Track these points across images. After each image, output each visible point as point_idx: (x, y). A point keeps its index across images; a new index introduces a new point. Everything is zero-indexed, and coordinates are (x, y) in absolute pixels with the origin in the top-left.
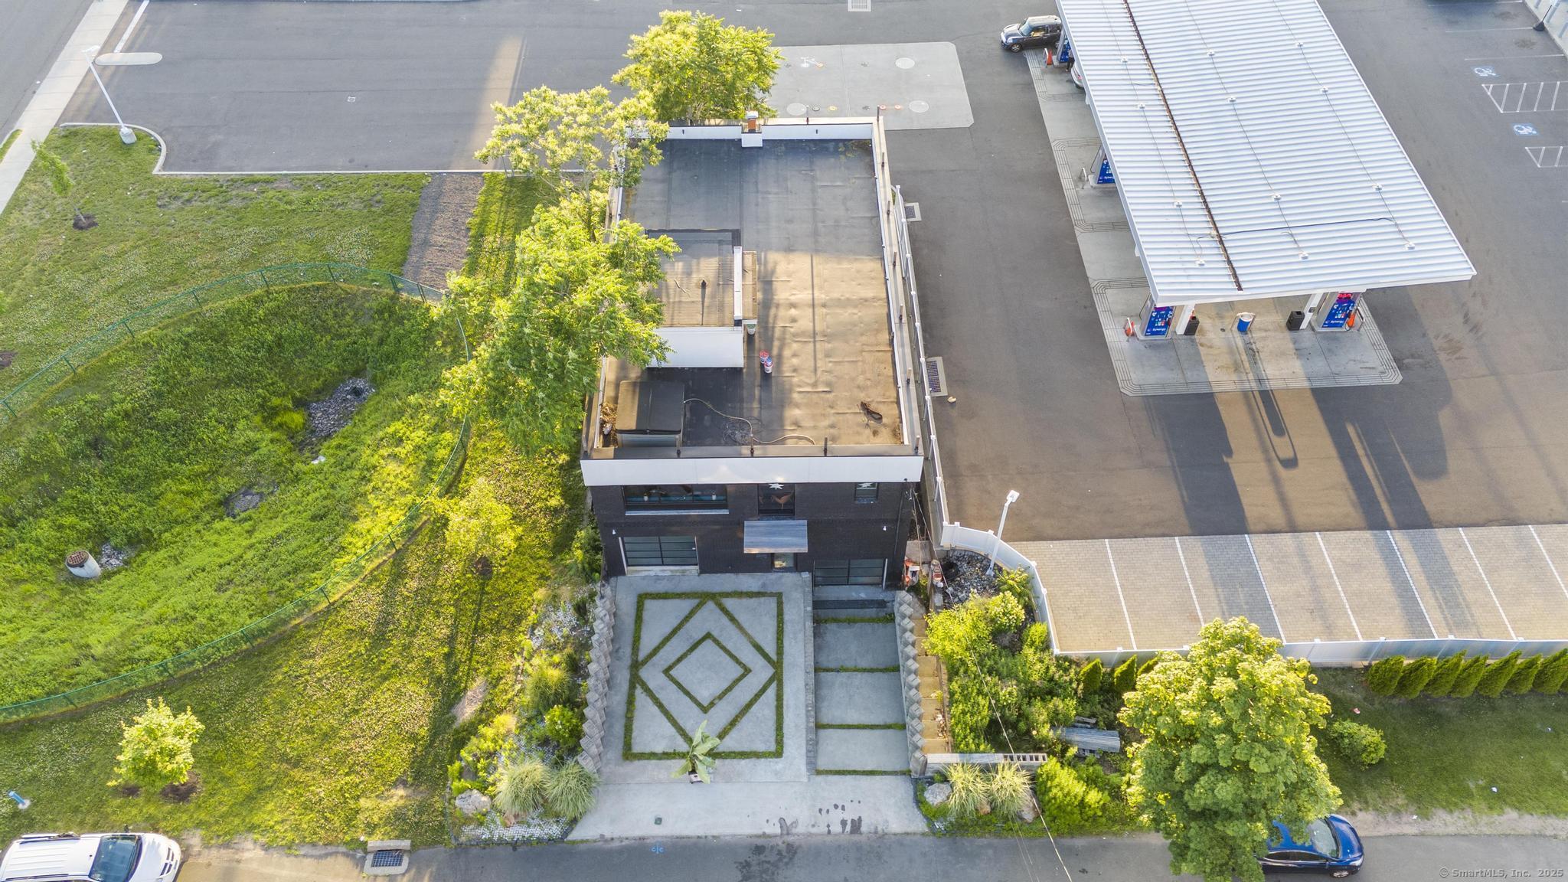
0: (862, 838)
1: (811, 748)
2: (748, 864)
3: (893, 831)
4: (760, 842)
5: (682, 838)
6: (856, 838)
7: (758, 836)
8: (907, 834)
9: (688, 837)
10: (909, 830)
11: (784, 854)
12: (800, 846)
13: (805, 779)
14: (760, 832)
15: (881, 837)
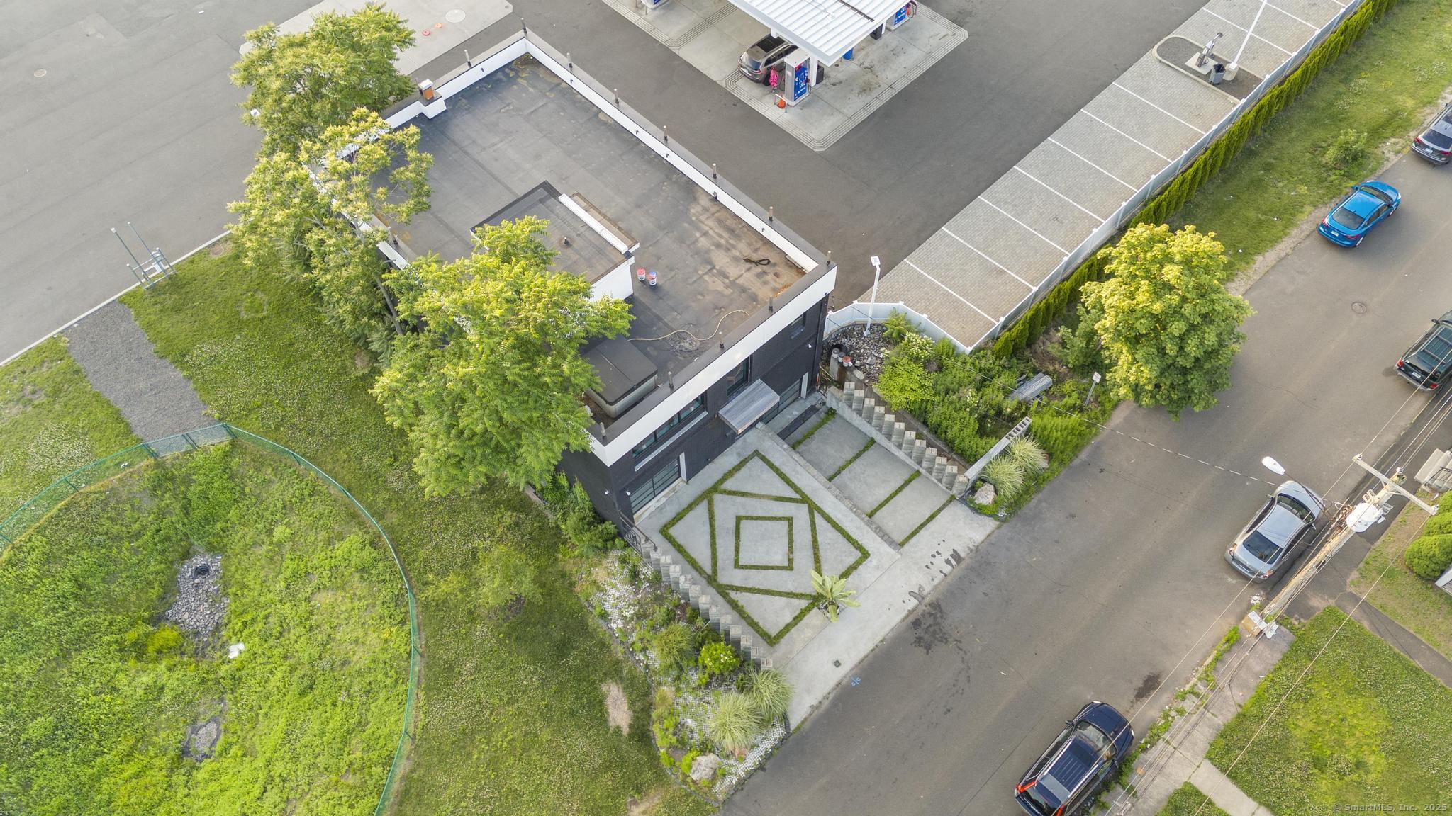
0: (968, 561)
1: (881, 534)
2: (920, 639)
3: (980, 541)
4: (912, 618)
5: (862, 661)
6: (963, 565)
7: (907, 616)
8: (989, 536)
9: (866, 657)
10: (988, 531)
11: (933, 612)
12: (937, 599)
13: (898, 556)
14: (906, 612)
15: (976, 550)
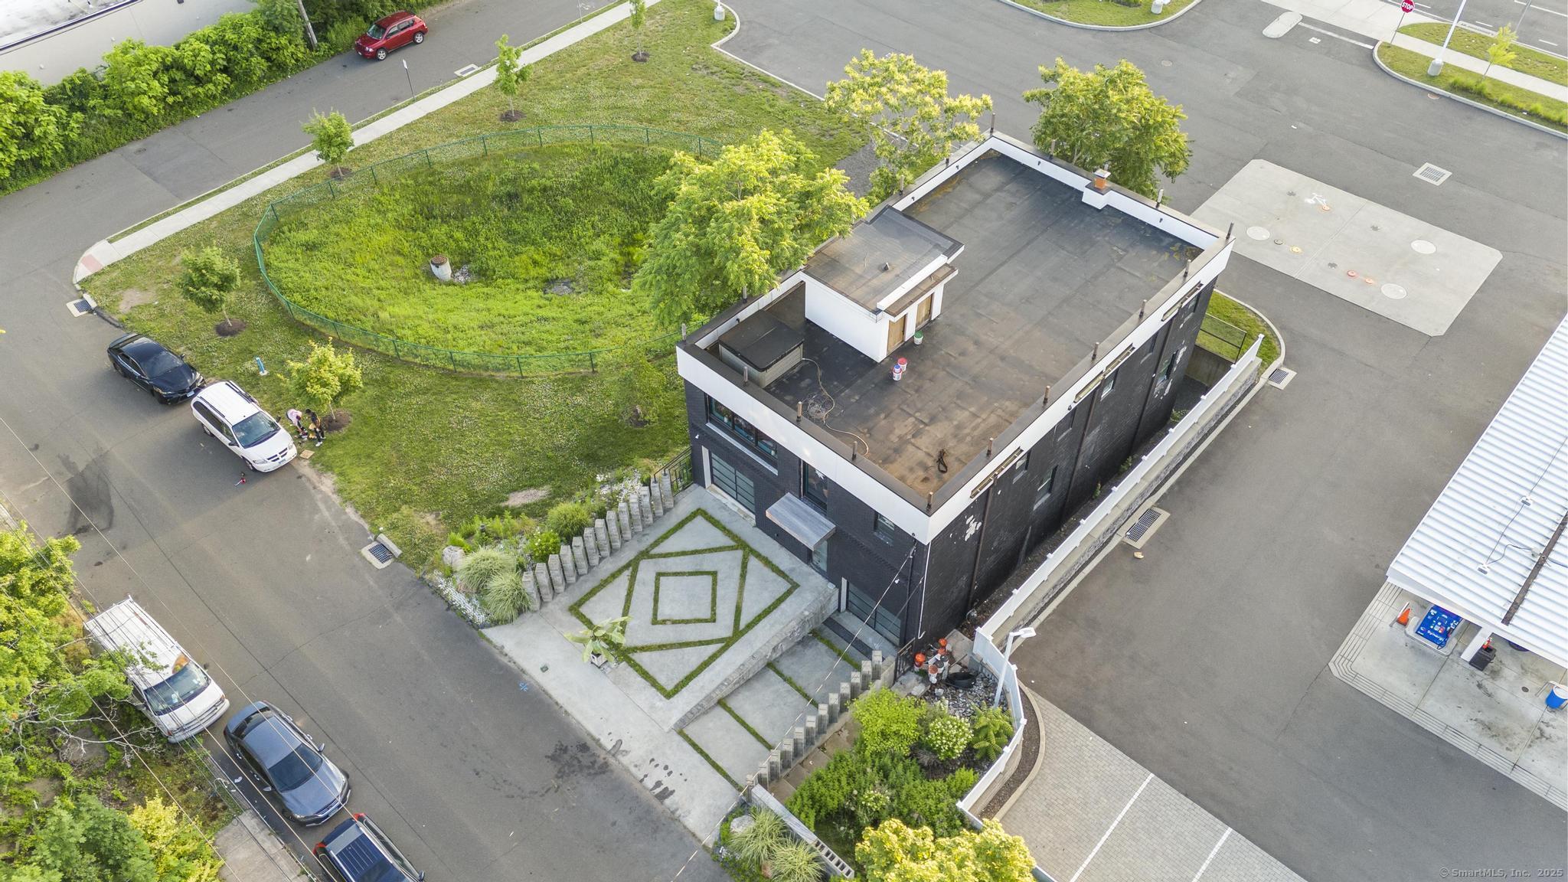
1: (695, 711)
2: (565, 750)
4: (590, 743)
5: (546, 693)
7: (594, 739)
9: (551, 697)
10: (699, 834)
11: (596, 766)
12: (612, 771)
13: (666, 729)
14: (597, 736)
15: (673, 818)
